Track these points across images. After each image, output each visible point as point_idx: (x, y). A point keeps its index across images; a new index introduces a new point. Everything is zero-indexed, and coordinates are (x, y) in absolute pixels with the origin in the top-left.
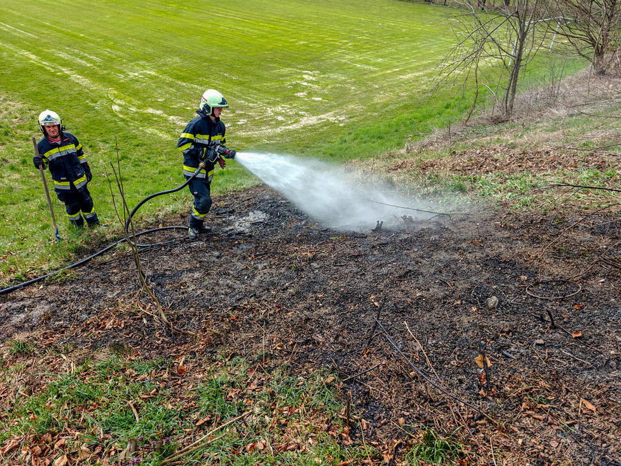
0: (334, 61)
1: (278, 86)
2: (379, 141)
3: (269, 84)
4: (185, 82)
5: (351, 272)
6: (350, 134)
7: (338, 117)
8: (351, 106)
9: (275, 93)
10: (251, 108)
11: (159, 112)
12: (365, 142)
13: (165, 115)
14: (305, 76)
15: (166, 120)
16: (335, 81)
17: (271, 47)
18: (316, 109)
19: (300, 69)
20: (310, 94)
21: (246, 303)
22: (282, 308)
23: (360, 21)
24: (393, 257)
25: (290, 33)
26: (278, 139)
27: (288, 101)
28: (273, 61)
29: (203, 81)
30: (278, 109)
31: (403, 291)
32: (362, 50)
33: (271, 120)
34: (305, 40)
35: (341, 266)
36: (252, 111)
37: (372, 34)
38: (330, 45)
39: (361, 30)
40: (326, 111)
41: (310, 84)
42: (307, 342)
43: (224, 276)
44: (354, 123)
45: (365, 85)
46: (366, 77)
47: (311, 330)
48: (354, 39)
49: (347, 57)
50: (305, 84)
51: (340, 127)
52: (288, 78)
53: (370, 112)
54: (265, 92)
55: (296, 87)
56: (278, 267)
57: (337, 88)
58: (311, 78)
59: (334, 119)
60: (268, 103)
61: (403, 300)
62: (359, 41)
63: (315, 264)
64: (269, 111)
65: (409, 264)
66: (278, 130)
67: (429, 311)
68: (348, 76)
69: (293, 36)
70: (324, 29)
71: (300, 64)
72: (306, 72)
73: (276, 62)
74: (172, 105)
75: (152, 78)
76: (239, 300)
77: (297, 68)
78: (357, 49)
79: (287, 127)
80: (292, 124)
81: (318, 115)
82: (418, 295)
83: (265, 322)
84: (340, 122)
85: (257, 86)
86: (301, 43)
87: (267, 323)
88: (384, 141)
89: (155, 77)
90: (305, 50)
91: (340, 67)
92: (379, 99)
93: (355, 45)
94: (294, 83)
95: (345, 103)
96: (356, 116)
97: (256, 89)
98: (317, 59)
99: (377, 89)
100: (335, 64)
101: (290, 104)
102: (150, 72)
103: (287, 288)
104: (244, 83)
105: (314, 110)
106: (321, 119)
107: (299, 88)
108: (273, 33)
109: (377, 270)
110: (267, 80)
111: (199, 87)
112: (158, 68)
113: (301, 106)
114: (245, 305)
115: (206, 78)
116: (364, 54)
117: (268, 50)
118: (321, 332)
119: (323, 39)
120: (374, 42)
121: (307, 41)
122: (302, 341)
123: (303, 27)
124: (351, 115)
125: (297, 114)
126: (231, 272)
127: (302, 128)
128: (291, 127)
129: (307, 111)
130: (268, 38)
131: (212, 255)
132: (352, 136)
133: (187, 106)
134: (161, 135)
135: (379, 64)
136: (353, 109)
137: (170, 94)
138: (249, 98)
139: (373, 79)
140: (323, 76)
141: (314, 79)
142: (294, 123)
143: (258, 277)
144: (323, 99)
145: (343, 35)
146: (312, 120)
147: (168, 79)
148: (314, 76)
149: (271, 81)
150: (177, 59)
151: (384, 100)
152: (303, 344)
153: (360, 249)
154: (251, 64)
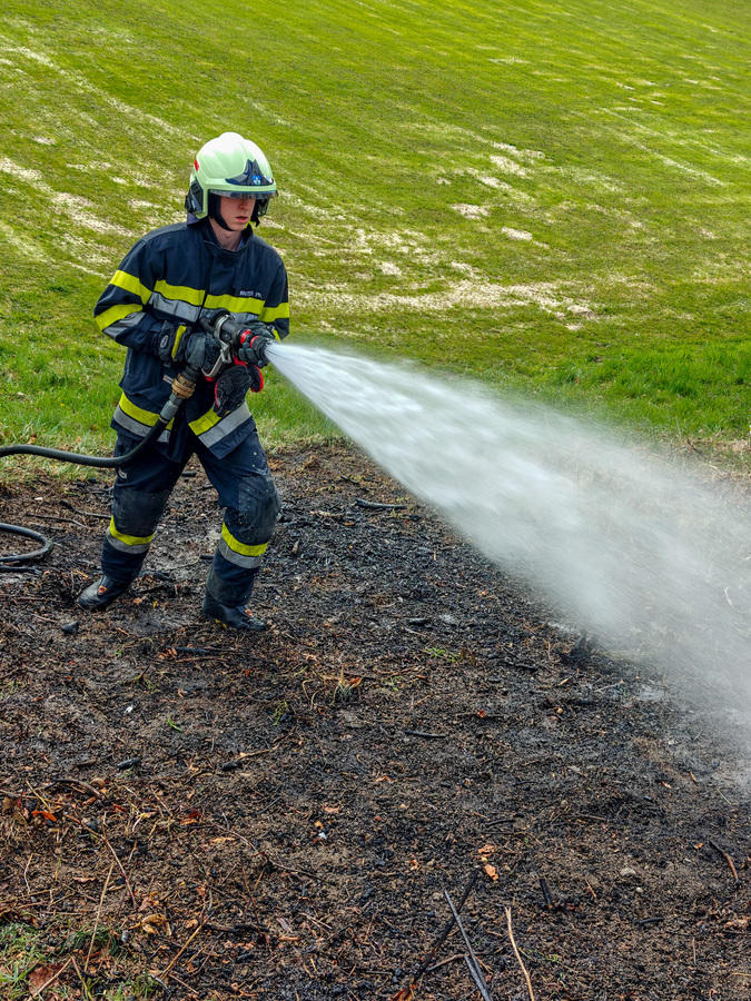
0: (596, 134)
1: (405, 171)
2: (679, 400)
3: (380, 160)
4: (130, 103)
5: (449, 762)
6: (594, 359)
7: (569, 301)
8: (617, 278)
9: (393, 191)
10: (310, 219)
11: (28, 174)
12: (633, 396)
13: (45, 188)
14: (498, 160)
15: (44, 202)
16: (586, 192)
17: (414, 52)
18: (503, 265)
19: (488, 135)
20: (498, 216)
21: (100, 780)
22: (201, 819)
23: (704, 35)
24: (596, 748)
25: (480, 25)
26: (368, 328)
27: (425, 223)
28: (410, 94)
29: (185, 110)
30: (392, 239)
31: (583, 850)
32: (691, 119)
33: (361, 269)
34: (522, 56)
35: (428, 738)
36: (311, 228)
37: (730, 80)
38: (596, 85)
39: (701, 59)
40: (535, 276)
41: (505, 187)
42: (240, 933)
43: (64, 690)
44: (611, 331)
45: (676, 222)
46: (683, 200)
47: (266, 902)
48: (674, 83)
49: (641, 129)
50: (492, 182)
51: (565, 332)
52: (444, 154)
53: (673, 306)
54: (364, 182)
55: (463, 188)
56: (238, 699)
57: (584, 214)
58: (514, 168)
59: (555, 304)
60: (364, 216)
61: (574, 875)
62: (688, 90)
63: (349, 717)
64: (362, 241)
65: (634, 778)
66: (374, 304)
67: (642, 927)
68: (630, 185)
69: (491, 36)
70: (587, 36)
71: (489, 122)
72: (503, 146)
73: (417, 100)
74: (74, 161)
75: (36, 72)
76: (83, 767)
77: (479, 131)
78: (675, 113)
79: (403, 300)
80: (421, 292)
81: (506, 282)
82: (625, 871)
83: (137, 849)
84: (571, 317)
85: (345, 157)
86: (510, 60)
87: (144, 852)
88: (693, 404)
89: (48, 71)
90: (515, 83)
91: (613, 156)
92: (708, 274)
93: (672, 101)
94: (461, 172)
95: (597, 264)
96: (624, 310)
97: (336, 166)
98: (547, 117)
99: (710, 242)
100: (598, 143)
101: (432, 234)
102: (34, 55)
103: (240, 765)
104: (307, 142)
105: (499, 265)
106: (512, 296)
107: (469, 192)
108: (430, 17)
109: (532, 776)
110: (377, 146)
111: (167, 126)
112: (63, 48)
113: (464, 245)
114: (96, 785)
115: (198, 104)
116: (694, 133)
117: (403, 61)
118: (294, 914)
119: (577, 61)
120: (734, 102)
121: (529, 57)
122: (227, 926)
123: (527, 17)
124: (611, 302)
125: (444, 267)
126: (91, 684)
127: (450, 313)
128: (414, 302)
129: (476, 263)
130: (412, 26)
131: (53, 624)
132: (599, 368)
133: (117, 174)
134: (16, 241)
135: (736, 170)
136: (620, 288)
137: (77, 129)
138: (311, 189)
139: (703, 212)
140: (551, 169)
141: (522, 173)
142: (427, 291)
143: (166, 718)
144: (536, 237)
145: (641, 63)
146: (486, 294)
147: (84, 86)
148: (525, 165)
149: (391, 151)
150: (124, 34)
151: (726, 280)
152: (226, 935)
153: (505, 702)
154: (341, 89)
